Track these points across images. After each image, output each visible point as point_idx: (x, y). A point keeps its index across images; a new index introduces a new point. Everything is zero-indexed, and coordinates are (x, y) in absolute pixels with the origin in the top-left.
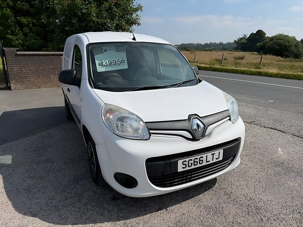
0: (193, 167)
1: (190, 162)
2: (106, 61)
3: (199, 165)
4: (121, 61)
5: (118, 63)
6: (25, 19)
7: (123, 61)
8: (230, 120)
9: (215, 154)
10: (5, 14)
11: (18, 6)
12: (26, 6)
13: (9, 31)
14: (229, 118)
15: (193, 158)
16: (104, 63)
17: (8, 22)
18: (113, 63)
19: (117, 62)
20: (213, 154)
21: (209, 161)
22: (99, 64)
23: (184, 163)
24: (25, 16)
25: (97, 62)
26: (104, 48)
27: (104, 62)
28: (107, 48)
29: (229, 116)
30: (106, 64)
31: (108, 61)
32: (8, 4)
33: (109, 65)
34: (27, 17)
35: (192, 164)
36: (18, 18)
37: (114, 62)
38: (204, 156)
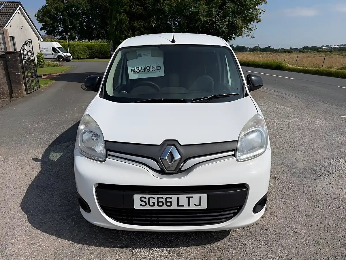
0: (156, 207)
1: (152, 200)
2: (139, 67)
3: (165, 207)
4: (157, 67)
5: (152, 70)
6: (137, 23)
7: (158, 68)
8: (234, 155)
9: (192, 197)
10: (122, 19)
11: (133, 10)
12: (140, 10)
13: (123, 36)
14: (233, 153)
15: (156, 196)
16: (136, 70)
17: (123, 27)
18: (147, 70)
19: (151, 68)
20: (189, 198)
21: (183, 206)
22: (132, 71)
23: (143, 199)
24: (137, 20)
25: (129, 69)
26: (138, 53)
27: (136, 68)
28: (142, 52)
29: (234, 150)
30: (138, 71)
31: (141, 67)
32: (125, 10)
33: (142, 71)
34: (139, 21)
35: (154, 203)
36: (132, 22)
37: (148, 68)
38: (174, 197)
